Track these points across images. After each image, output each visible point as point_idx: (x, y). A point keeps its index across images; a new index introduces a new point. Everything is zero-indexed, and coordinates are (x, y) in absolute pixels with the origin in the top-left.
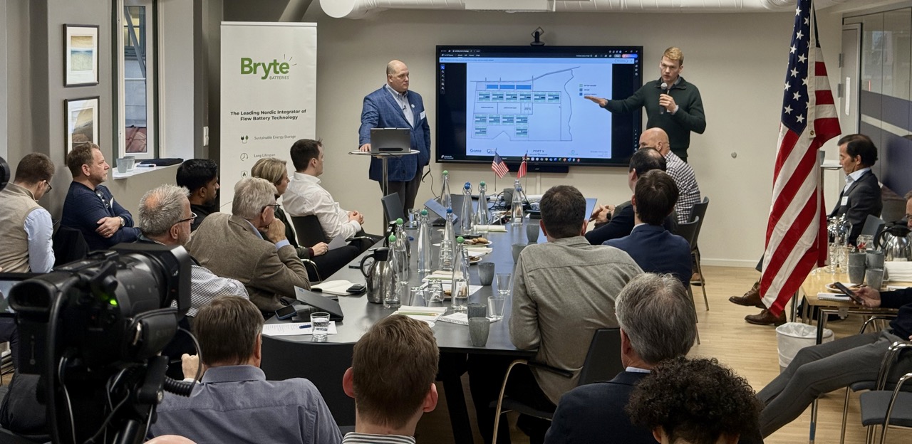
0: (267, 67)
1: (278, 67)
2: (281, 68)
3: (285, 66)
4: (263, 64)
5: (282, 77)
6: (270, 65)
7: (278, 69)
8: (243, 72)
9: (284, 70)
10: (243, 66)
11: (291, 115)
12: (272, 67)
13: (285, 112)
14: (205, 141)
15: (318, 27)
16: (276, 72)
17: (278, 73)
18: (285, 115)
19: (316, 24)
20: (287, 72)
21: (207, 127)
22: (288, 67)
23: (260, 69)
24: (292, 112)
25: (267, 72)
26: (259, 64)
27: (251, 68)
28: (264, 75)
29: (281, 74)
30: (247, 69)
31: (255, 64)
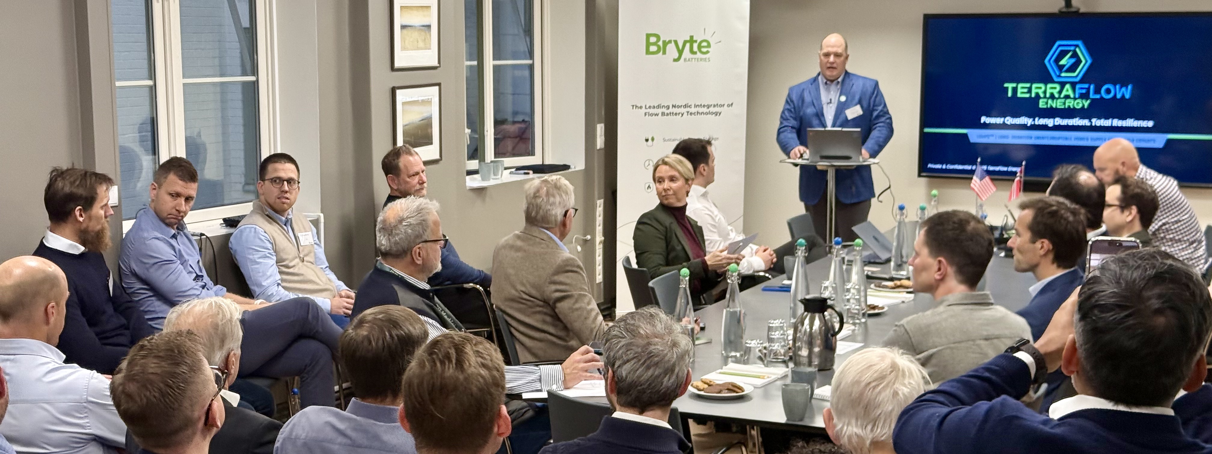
0: (681, 47)
1: (695, 46)
2: (700, 47)
3: (704, 44)
4: (676, 42)
5: (701, 59)
6: (685, 42)
7: (695, 48)
8: (648, 52)
9: (704, 50)
10: (648, 44)
11: (712, 109)
12: (688, 45)
13: (704, 106)
14: (600, 142)
16: (692, 52)
17: (695, 53)
18: (705, 110)
20: (708, 52)
21: (603, 125)
22: (709, 46)
23: (671, 48)
24: (715, 106)
25: (681, 52)
26: (670, 42)
27: (659, 47)
28: (676, 55)
29: (699, 55)
30: (653, 48)
31: (664, 42)
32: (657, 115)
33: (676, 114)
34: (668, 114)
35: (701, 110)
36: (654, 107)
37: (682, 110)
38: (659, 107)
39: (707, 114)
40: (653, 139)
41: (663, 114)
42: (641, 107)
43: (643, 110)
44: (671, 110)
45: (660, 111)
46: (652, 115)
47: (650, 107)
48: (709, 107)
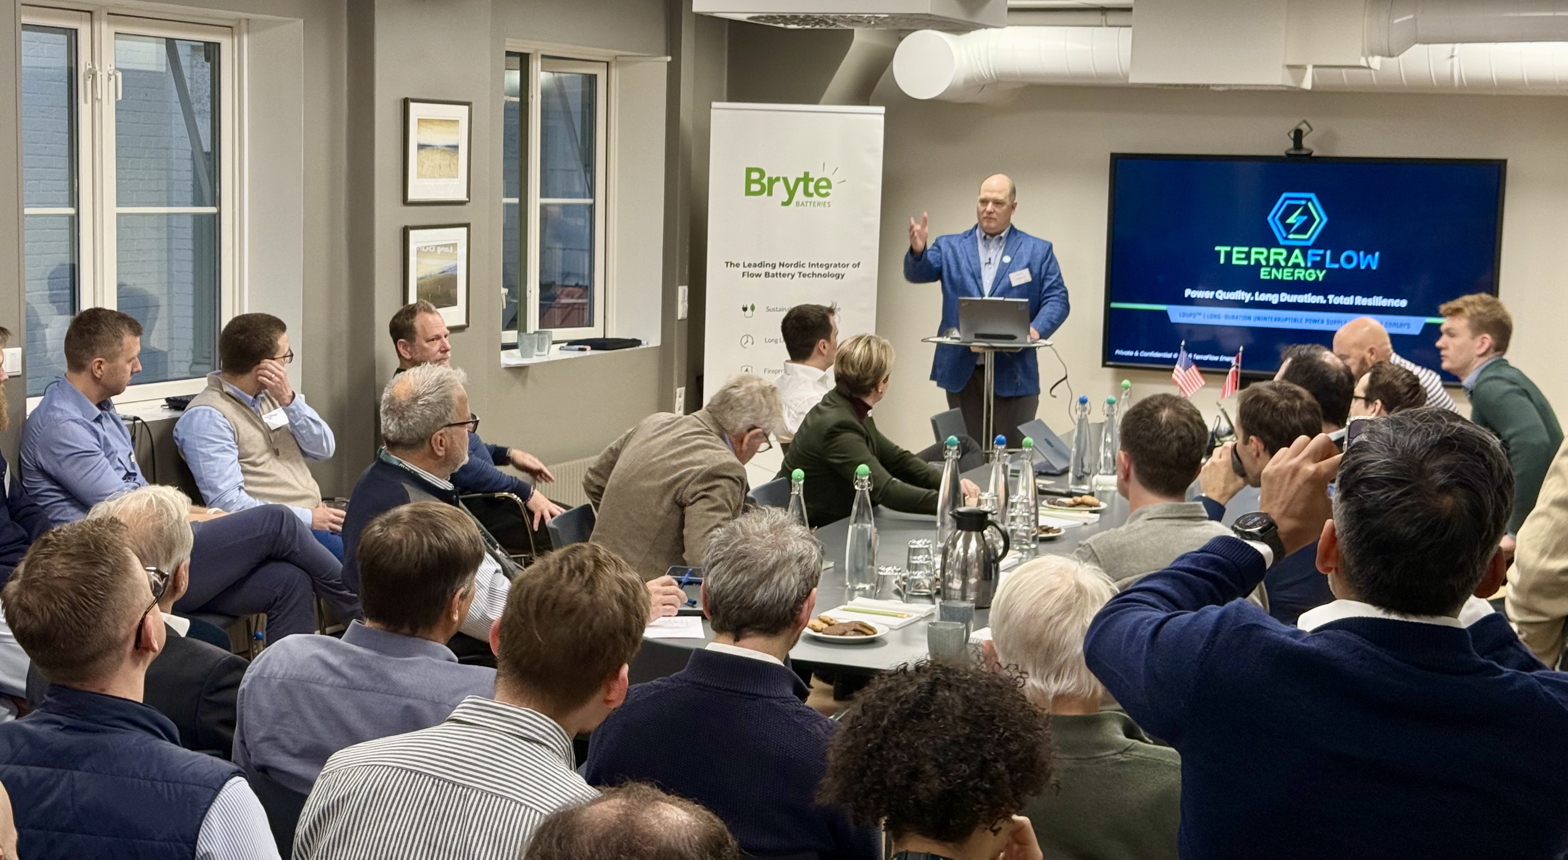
0: (792, 187)
1: (811, 186)
2: (817, 187)
3: (823, 183)
4: (785, 180)
5: (819, 204)
6: (798, 181)
7: (811, 189)
8: (748, 192)
9: (823, 191)
10: (749, 182)
11: (832, 270)
12: (801, 184)
13: (822, 265)
14: (682, 310)
15: (886, 116)
16: (807, 193)
17: (811, 195)
18: (823, 271)
19: (882, 109)
20: (827, 194)
21: (686, 288)
22: (829, 186)
23: (779, 187)
24: (836, 266)
25: (791, 193)
26: (778, 179)
27: (763, 185)
28: (786, 198)
29: (816, 198)
30: (755, 187)
31: (770, 179)
32: (759, 275)
33: (784, 275)
34: (773, 276)
35: (817, 270)
36: (755, 266)
37: (792, 270)
38: (761, 265)
39: (825, 276)
40: (753, 308)
41: (767, 275)
42: (738, 265)
43: (741, 269)
44: (778, 270)
45: (762, 271)
46: (752, 275)
47: (749, 265)
48: (828, 266)
